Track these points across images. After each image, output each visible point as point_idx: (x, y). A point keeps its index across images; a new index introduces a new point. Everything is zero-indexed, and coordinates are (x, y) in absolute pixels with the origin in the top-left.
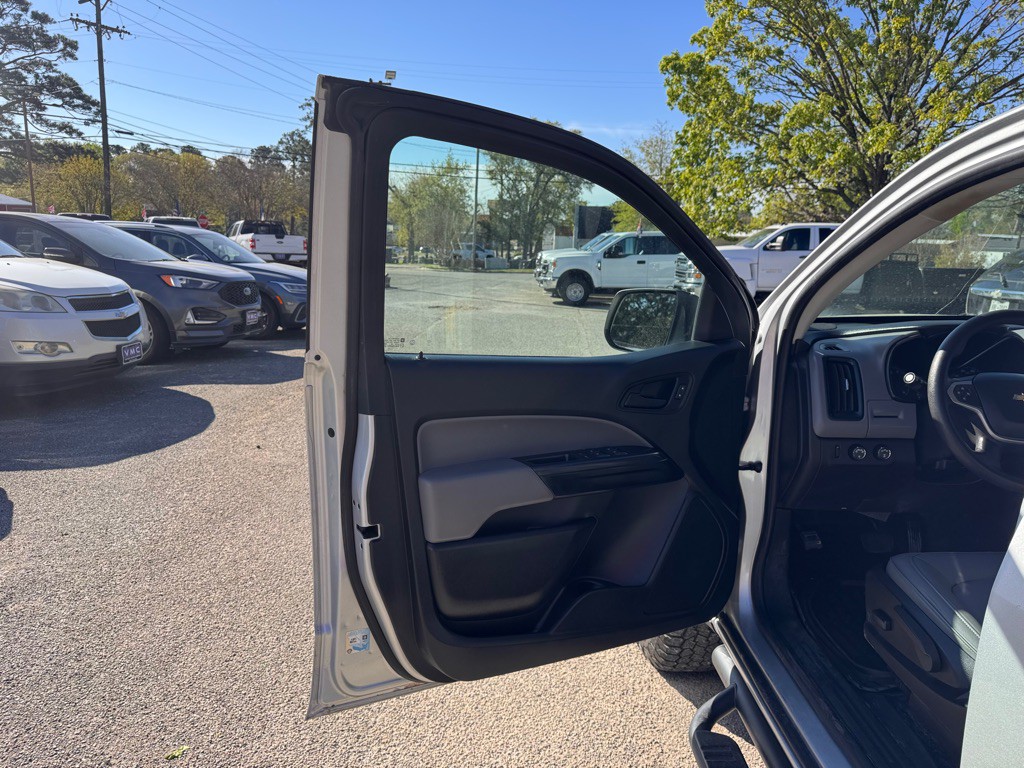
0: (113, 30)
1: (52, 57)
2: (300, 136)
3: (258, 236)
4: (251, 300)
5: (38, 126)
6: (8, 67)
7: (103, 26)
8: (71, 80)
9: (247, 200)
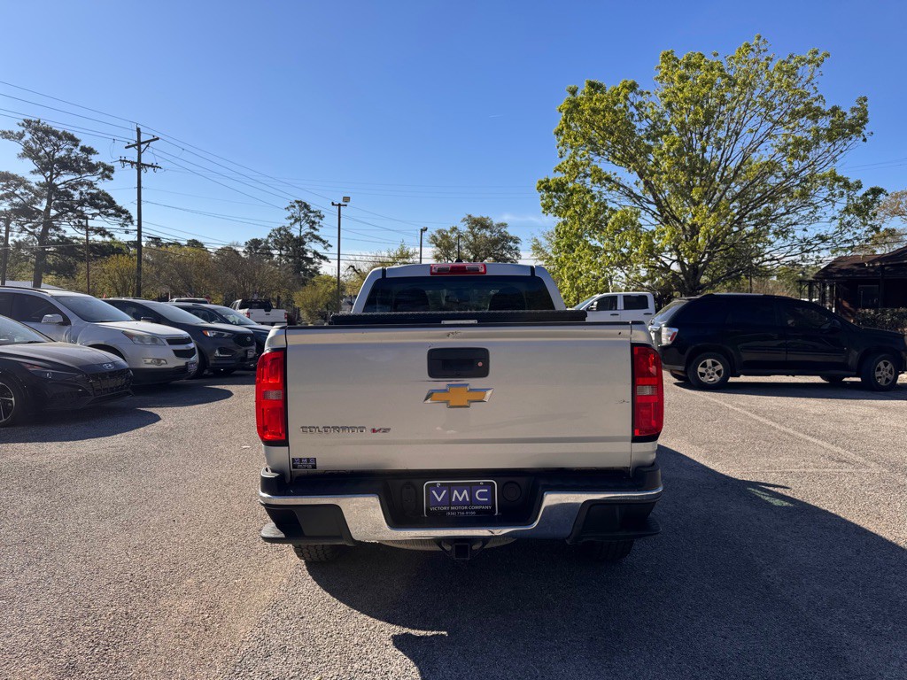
0: (149, 166)
1: (94, 179)
2: (286, 230)
3: (252, 311)
4: (251, 344)
5: (79, 230)
6: (60, 187)
7: (143, 164)
8: (107, 195)
9: (243, 284)
